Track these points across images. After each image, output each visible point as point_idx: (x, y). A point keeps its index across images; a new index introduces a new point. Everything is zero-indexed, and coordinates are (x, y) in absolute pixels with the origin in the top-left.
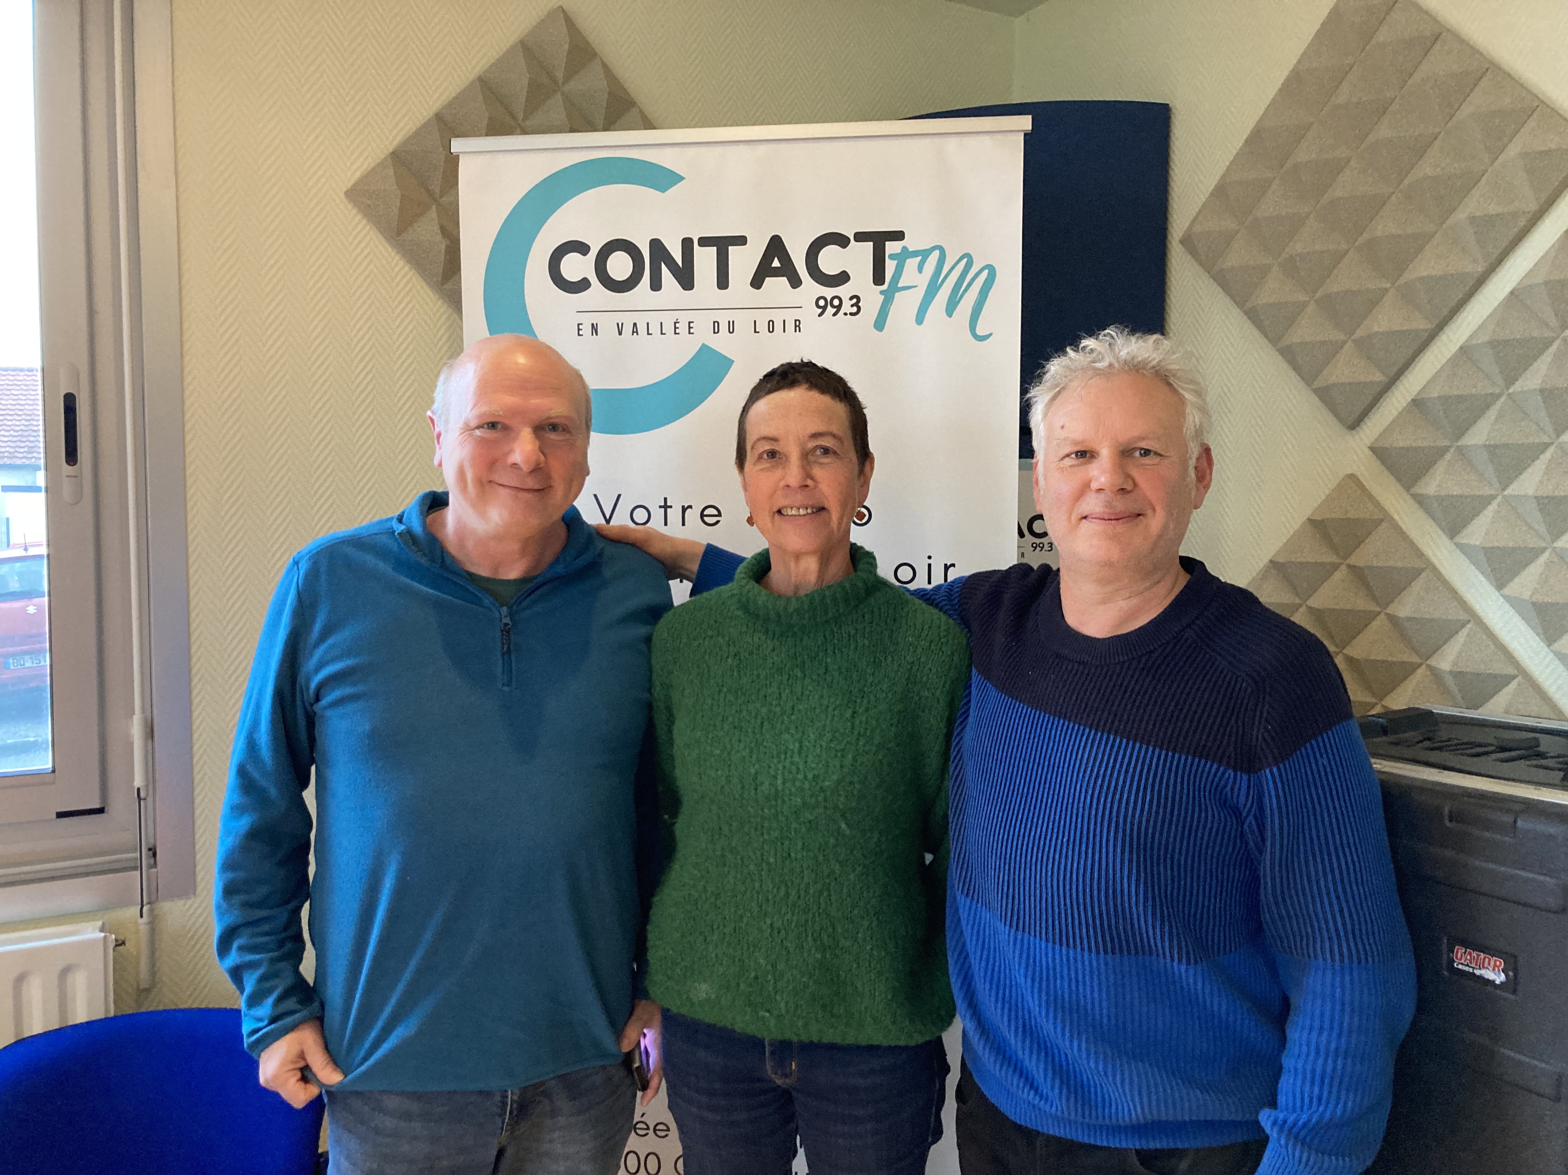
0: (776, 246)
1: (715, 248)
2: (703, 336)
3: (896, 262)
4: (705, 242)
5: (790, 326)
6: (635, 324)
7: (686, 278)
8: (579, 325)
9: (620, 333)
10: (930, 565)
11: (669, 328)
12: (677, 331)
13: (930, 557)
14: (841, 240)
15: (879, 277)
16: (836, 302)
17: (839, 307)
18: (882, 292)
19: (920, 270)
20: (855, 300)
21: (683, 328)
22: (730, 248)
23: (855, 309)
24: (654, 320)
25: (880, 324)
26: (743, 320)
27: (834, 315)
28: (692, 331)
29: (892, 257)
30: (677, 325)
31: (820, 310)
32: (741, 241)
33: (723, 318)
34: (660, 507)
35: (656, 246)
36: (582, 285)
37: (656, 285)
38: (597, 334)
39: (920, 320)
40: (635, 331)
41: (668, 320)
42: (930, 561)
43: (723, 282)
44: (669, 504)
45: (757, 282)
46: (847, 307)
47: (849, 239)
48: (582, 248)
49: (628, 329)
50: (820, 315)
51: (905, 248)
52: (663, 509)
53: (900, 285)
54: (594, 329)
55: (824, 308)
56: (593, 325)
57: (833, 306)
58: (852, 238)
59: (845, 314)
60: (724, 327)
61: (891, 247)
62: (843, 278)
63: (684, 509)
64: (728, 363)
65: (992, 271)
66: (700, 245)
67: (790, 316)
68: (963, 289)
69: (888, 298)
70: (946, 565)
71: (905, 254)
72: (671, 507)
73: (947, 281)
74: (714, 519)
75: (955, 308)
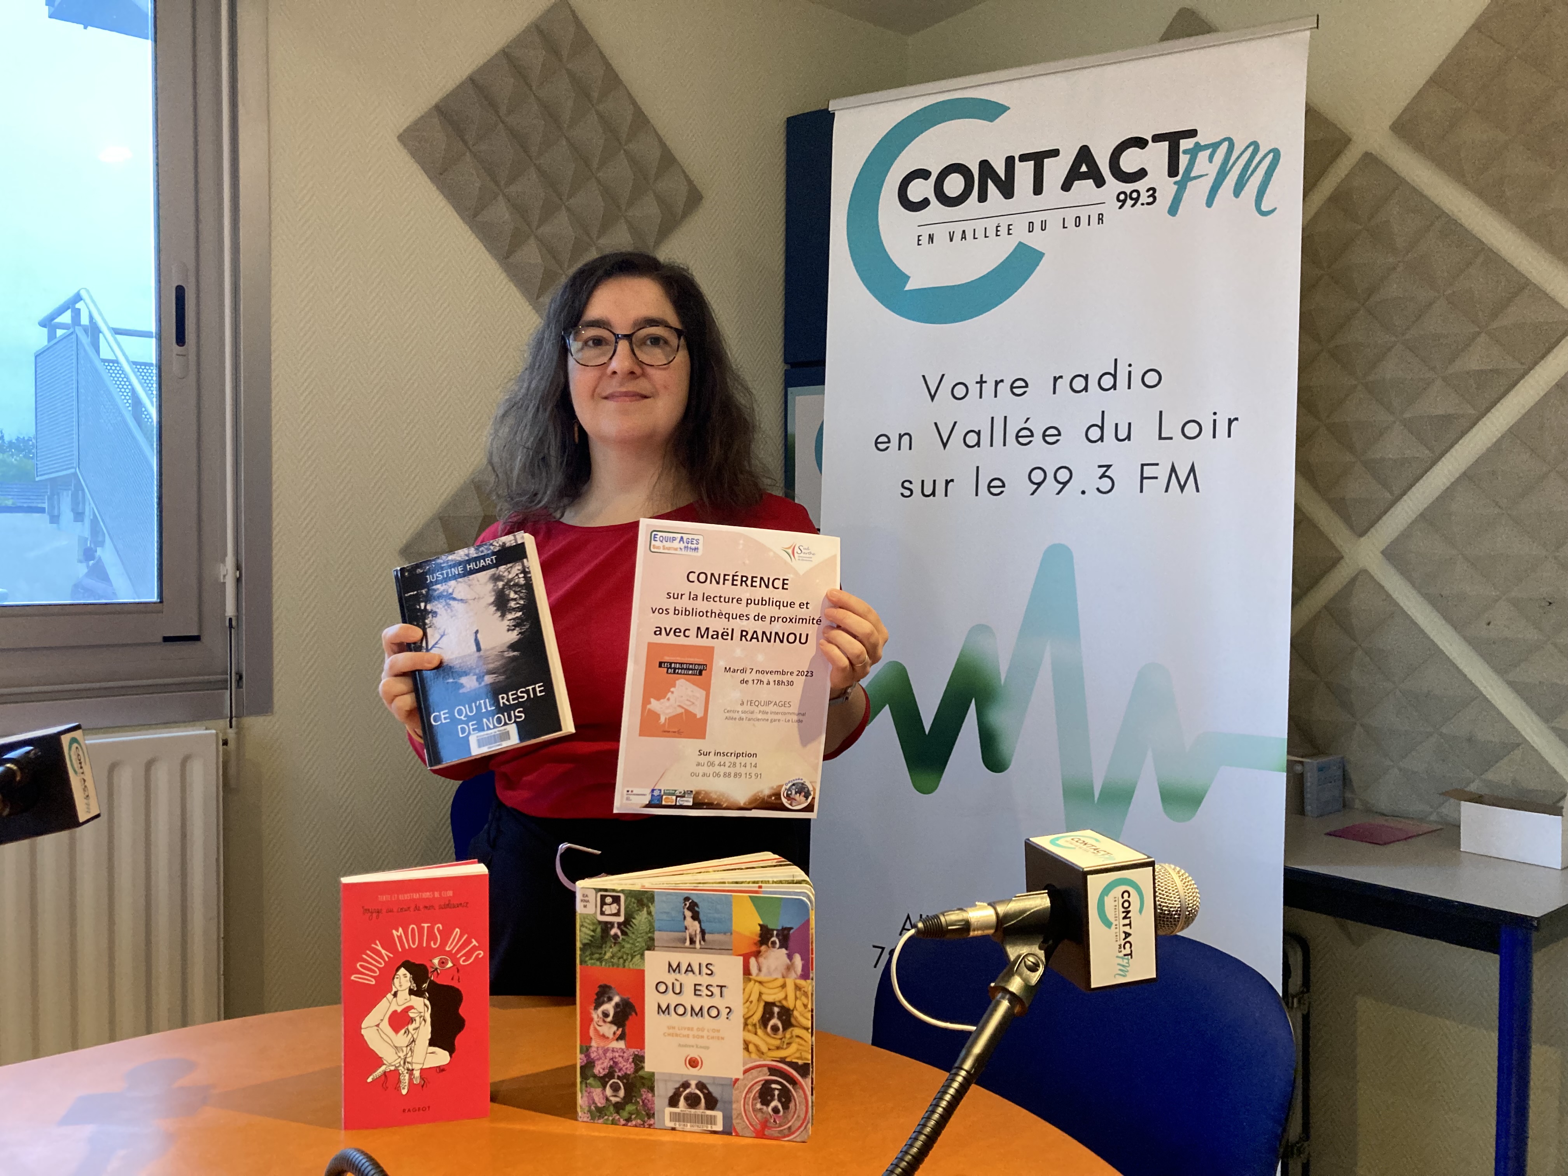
0: (1085, 154)
1: (1032, 163)
2: (1020, 234)
3: (1188, 156)
4: (1024, 158)
5: (1094, 220)
6: (964, 231)
7: (1007, 189)
8: (919, 237)
9: (951, 240)
10: (1215, 421)
11: (991, 232)
12: (998, 233)
13: (1215, 414)
14: (1140, 143)
15: (1173, 170)
16: (1135, 195)
17: (1137, 200)
18: (1175, 183)
19: (1211, 161)
20: (1151, 192)
21: (1003, 230)
22: (1045, 160)
23: (1151, 199)
24: (980, 226)
25: (1173, 210)
26: (1054, 220)
27: (1133, 206)
28: (1010, 232)
30: (999, 229)
31: (1121, 203)
32: (1055, 153)
33: (1037, 219)
34: (977, 383)
35: (985, 165)
36: (925, 203)
37: (983, 198)
38: (932, 243)
39: (1209, 203)
40: (964, 237)
41: (991, 224)
42: (1215, 417)
43: (1038, 189)
44: (984, 380)
45: (1066, 186)
46: (1144, 198)
47: (1147, 142)
48: (923, 174)
49: (958, 236)
50: (1120, 207)
51: (1197, 144)
52: (979, 385)
53: (1193, 175)
54: (931, 238)
55: (1124, 202)
56: (930, 235)
57: (1132, 199)
58: (1150, 140)
59: (1143, 204)
60: (1037, 226)
61: (1185, 144)
62: (1142, 174)
63: (997, 383)
64: (1041, 256)
65: (1276, 153)
66: (1020, 161)
67: (1094, 212)
68: (1249, 172)
69: (1181, 187)
70: (1229, 419)
71: (1198, 148)
73: (1235, 166)
74: (1022, 390)
75: (1242, 189)
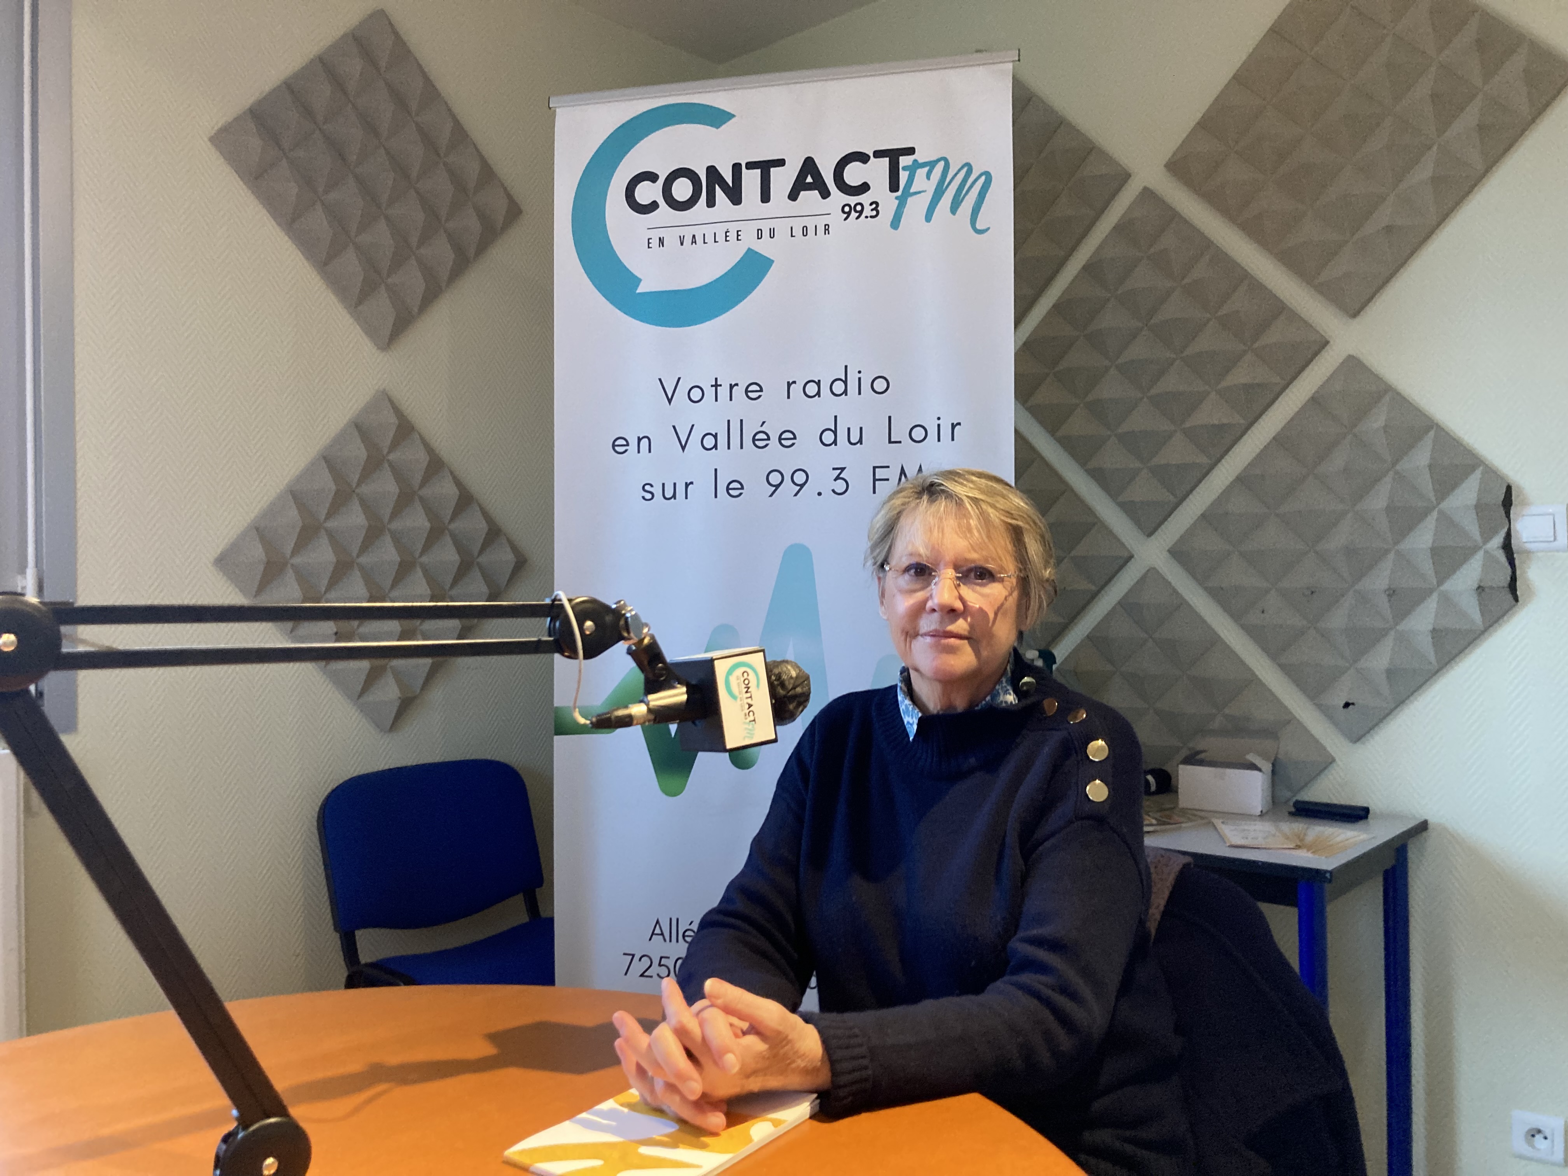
0: (809, 166)
1: (759, 171)
2: (749, 241)
3: (907, 173)
4: (751, 166)
5: (821, 229)
6: (694, 236)
7: (735, 195)
8: (649, 239)
9: (682, 244)
10: (939, 425)
11: (721, 237)
12: (728, 239)
13: (939, 419)
14: (862, 158)
15: (894, 186)
16: (859, 208)
17: (861, 212)
18: (897, 198)
19: (928, 177)
20: (874, 206)
21: (732, 236)
22: (772, 169)
23: (874, 213)
24: (709, 231)
25: (895, 223)
26: (782, 228)
27: (858, 218)
28: (739, 238)
29: (904, 168)
30: (728, 234)
31: (845, 215)
32: (781, 163)
33: (765, 226)
34: (712, 386)
35: (712, 171)
36: (654, 206)
37: (711, 202)
38: (663, 246)
39: (928, 218)
40: (694, 241)
41: (720, 230)
42: (939, 422)
43: (765, 197)
44: (719, 383)
45: (793, 196)
46: (868, 211)
47: (869, 157)
48: (652, 177)
49: (688, 240)
50: (846, 219)
51: (915, 161)
52: (714, 388)
53: (912, 191)
54: (661, 241)
55: (849, 214)
56: (660, 238)
57: (856, 211)
58: (871, 155)
59: (867, 217)
60: (766, 234)
61: (904, 161)
62: (864, 188)
63: (731, 387)
64: (770, 262)
65: (988, 175)
66: (747, 168)
67: (821, 222)
68: (964, 192)
69: (902, 203)
70: (953, 424)
71: (916, 165)
72: (721, 385)
73: (952, 184)
74: (757, 394)
75: (958, 208)
